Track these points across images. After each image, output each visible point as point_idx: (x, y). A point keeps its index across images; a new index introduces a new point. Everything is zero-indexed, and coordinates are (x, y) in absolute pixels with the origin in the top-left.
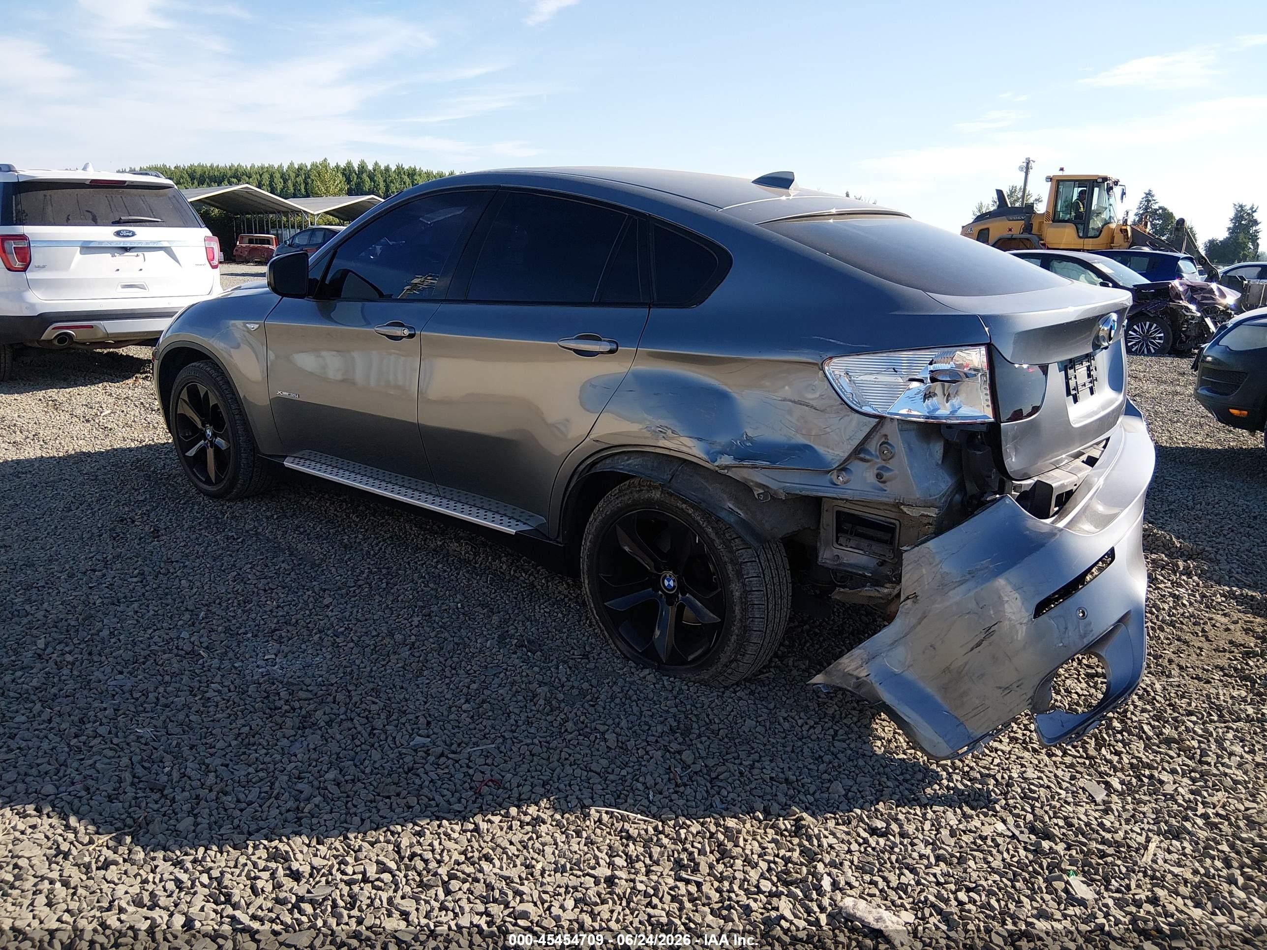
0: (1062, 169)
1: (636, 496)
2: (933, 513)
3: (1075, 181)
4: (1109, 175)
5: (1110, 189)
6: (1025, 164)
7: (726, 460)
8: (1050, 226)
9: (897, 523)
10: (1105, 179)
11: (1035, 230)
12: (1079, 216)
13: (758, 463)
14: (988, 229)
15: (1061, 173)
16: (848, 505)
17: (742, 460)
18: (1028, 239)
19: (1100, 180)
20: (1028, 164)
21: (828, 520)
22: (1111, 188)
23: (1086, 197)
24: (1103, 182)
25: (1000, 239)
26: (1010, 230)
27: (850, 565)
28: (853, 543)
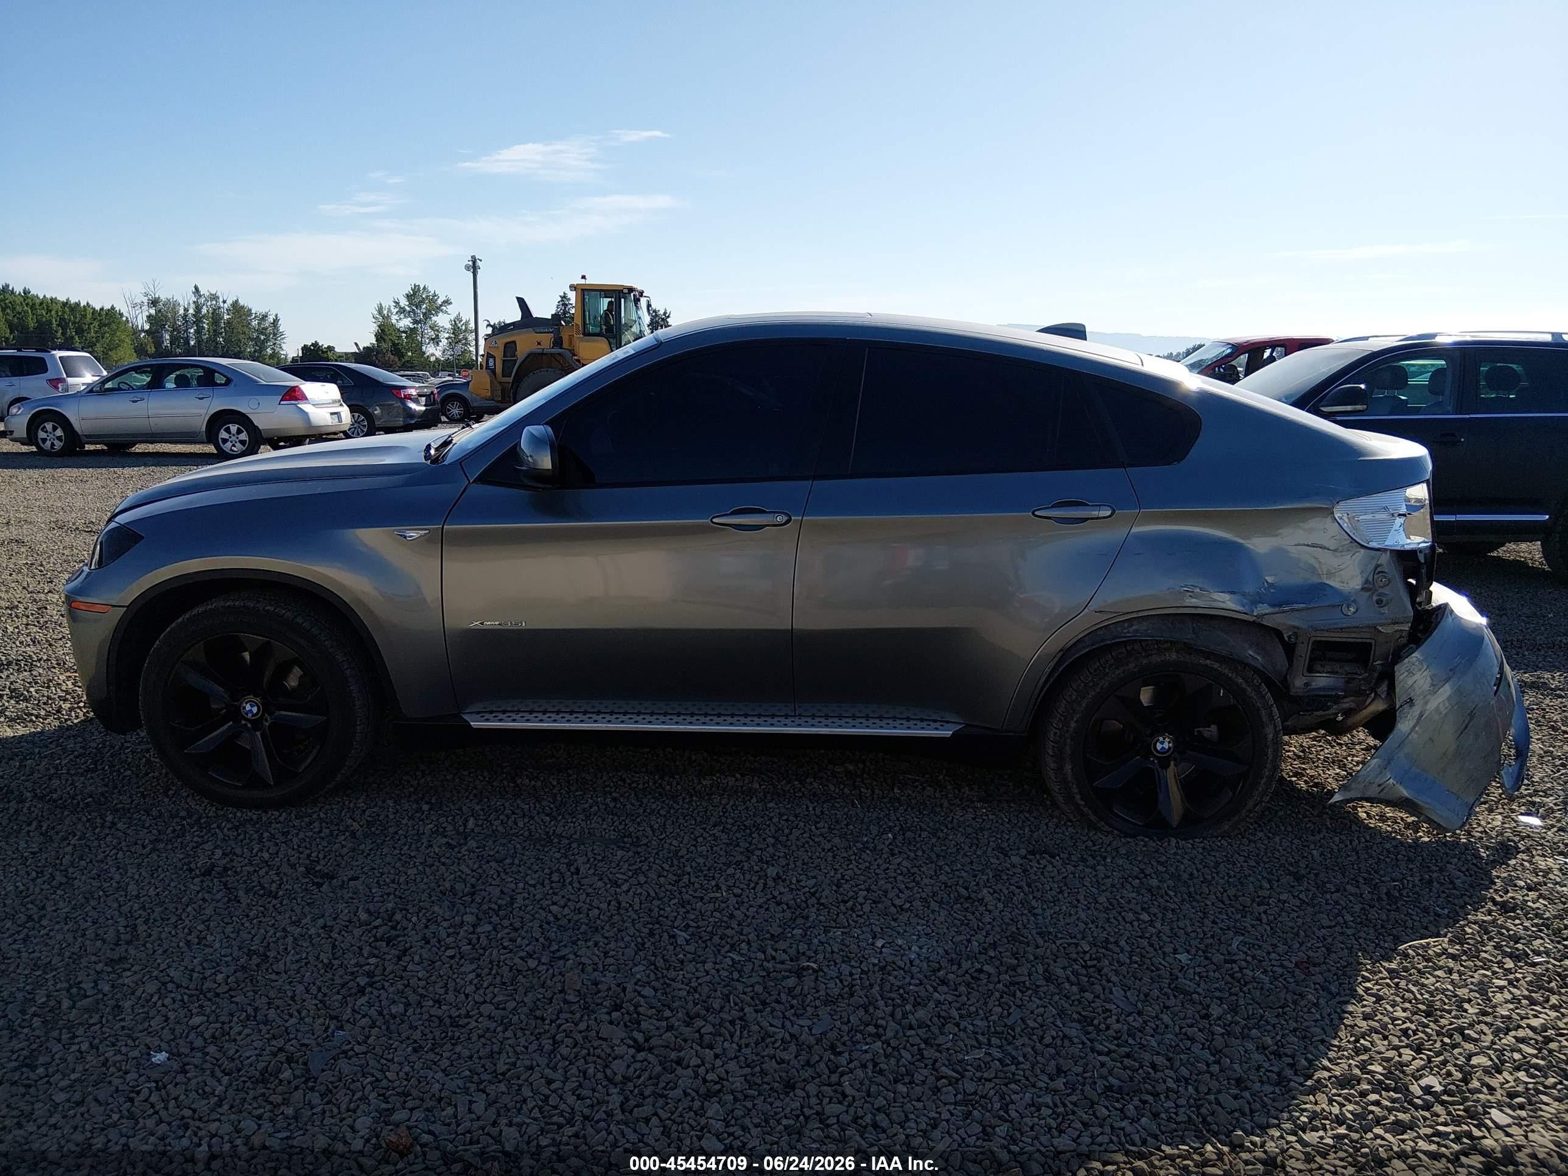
0: (584, 277)
1: (1145, 661)
2: (1406, 627)
3: (601, 291)
4: (634, 286)
5: (637, 301)
6: (471, 263)
7: (1263, 609)
8: (581, 340)
9: (1373, 642)
10: (631, 290)
11: (565, 345)
12: (610, 329)
13: (1296, 606)
14: (514, 342)
15: (583, 282)
16: (1326, 634)
17: (1280, 606)
18: (560, 354)
19: (626, 291)
20: (474, 262)
21: (1303, 651)
22: (639, 300)
23: (614, 309)
24: (629, 293)
25: (529, 355)
26: (539, 344)
27: (1320, 689)
28: (1328, 668)
